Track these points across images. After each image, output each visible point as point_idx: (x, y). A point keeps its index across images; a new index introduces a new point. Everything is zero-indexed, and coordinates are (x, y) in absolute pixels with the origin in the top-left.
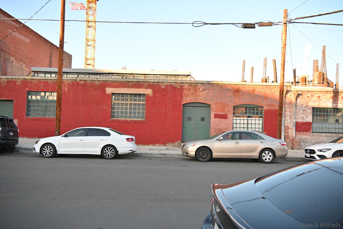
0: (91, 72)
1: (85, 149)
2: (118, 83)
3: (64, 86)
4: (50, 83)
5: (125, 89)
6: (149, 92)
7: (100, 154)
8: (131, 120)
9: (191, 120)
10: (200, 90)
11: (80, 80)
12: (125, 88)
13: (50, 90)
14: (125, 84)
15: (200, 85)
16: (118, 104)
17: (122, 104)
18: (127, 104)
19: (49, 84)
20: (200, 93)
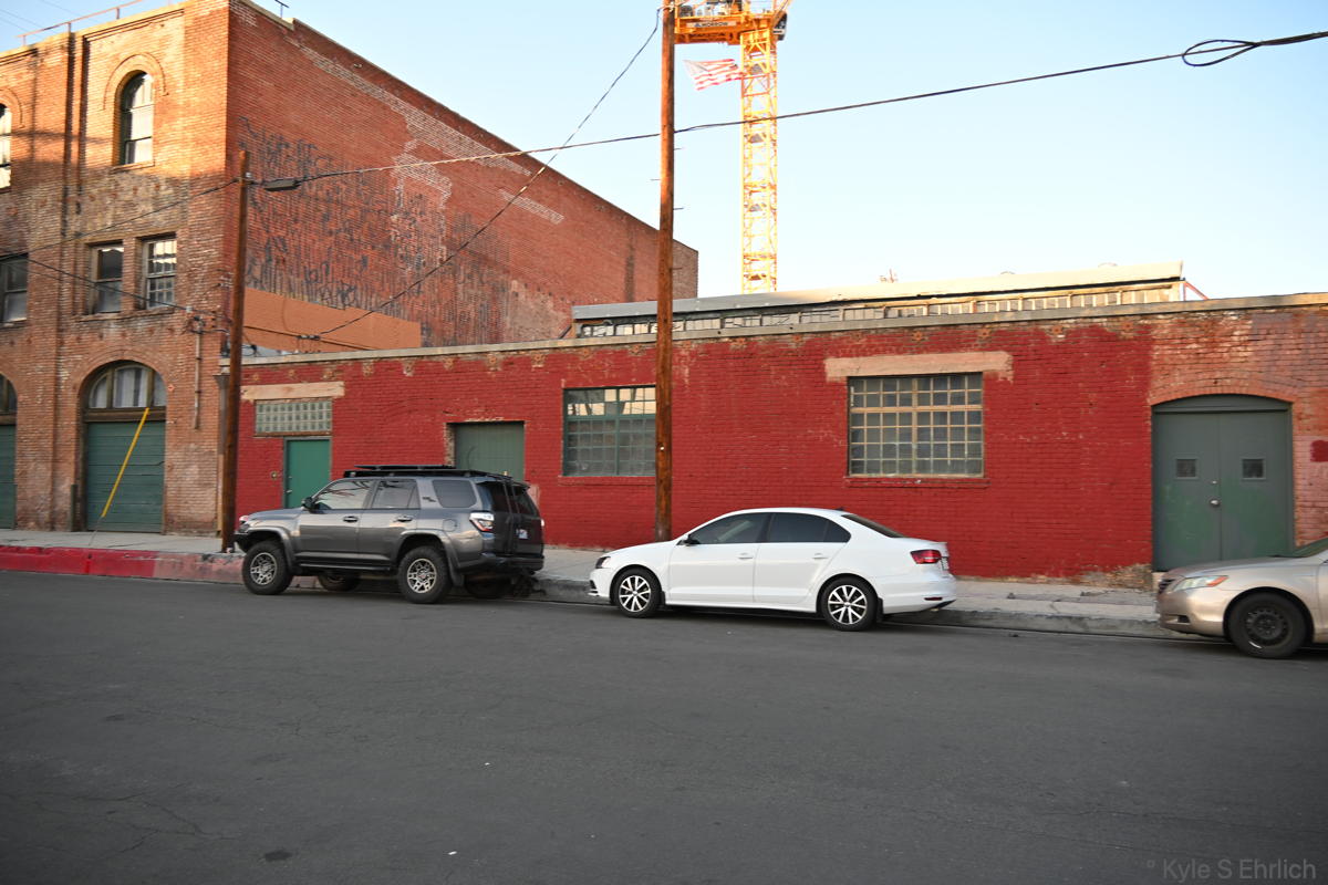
0: (767, 305)
1: (760, 591)
2: (869, 338)
3: (679, 364)
4: (633, 355)
5: (898, 357)
6: (997, 362)
7: (811, 608)
8: (928, 480)
9: (1193, 472)
10: (1235, 338)
11: (731, 337)
12: (899, 353)
13: (634, 380)
14: (899, 340)
15: (1234, 318)
16: (874, 417)
17: (889, 417)
18: (906, 417)
19: (630, 359)
20: (1234, 354)
